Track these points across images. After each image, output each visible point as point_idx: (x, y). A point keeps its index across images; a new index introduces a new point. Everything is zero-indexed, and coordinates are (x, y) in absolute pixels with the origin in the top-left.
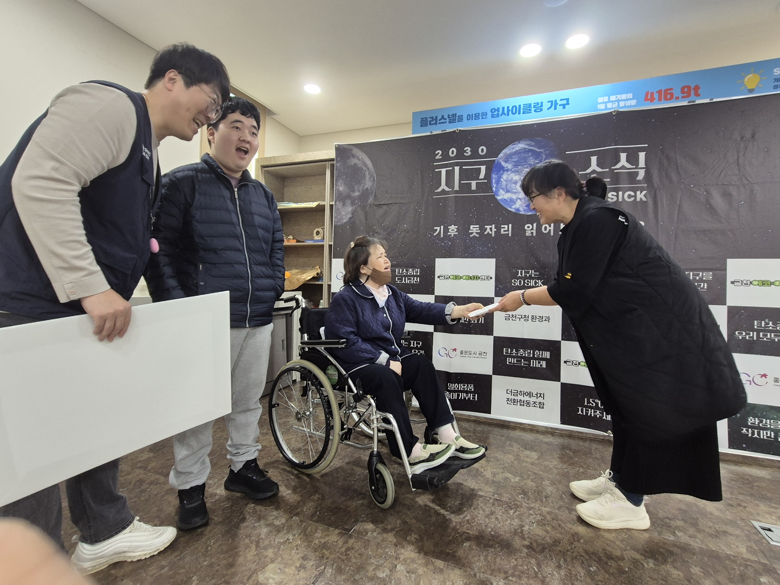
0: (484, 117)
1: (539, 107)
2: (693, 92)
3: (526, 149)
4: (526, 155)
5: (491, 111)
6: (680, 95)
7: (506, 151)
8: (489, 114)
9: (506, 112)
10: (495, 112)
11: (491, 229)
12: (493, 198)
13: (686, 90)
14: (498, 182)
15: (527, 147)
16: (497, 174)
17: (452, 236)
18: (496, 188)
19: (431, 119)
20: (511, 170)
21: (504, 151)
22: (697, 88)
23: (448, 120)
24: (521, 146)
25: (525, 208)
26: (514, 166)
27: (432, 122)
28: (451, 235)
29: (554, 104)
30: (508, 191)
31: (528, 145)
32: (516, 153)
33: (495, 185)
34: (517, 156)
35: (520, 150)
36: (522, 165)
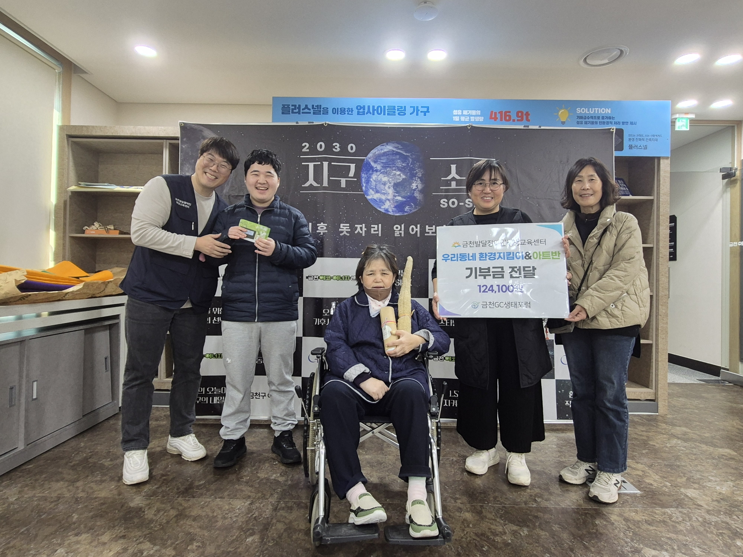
0: (350, 113)
1: (402, 111)
2: (525, 117)
3: (393, 151)
4: (394, 158)
5: (357, 108)
6: (516, 119)
7: (375, 151)
8: (355, 111)
9: (371, 111)
10: (360, 109)
11: (361, 229)
12: (363, 198)
13: (520, 114)
14: (368, 181)
15: (394, 149)
16: (367, 174)
17: (322, 234)
18: (366, 187)
19: (293, 107)
20: (380, 171)
21: (373, 151)
22: (527, 114)
23: (312, 111)
24: (388, 148)
25: (393, 209)
26: (383, 167)
27: (295, 111)
28: (320, 233)
29: (416, 110)
30: (377, 192)
31: (396, 147)
32: (385, 154)
33: (364, 185)
34: (385, 157)
35: (388, 152)
36: (390, 167)
